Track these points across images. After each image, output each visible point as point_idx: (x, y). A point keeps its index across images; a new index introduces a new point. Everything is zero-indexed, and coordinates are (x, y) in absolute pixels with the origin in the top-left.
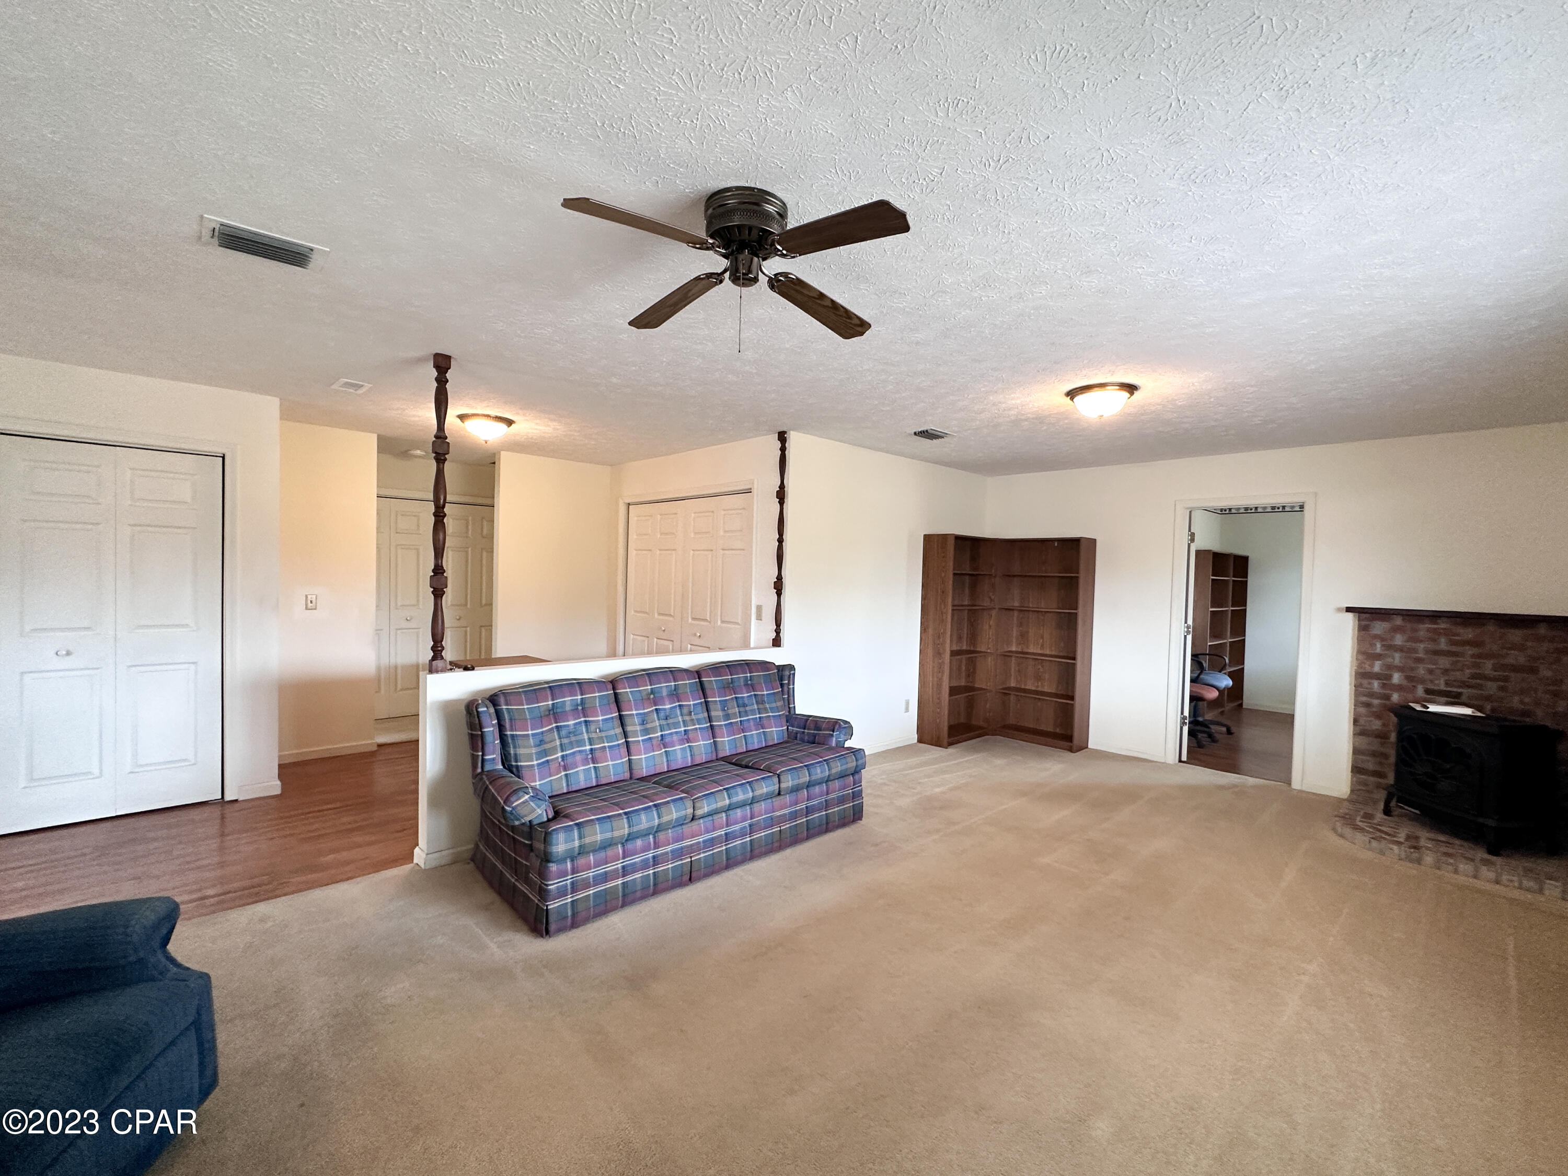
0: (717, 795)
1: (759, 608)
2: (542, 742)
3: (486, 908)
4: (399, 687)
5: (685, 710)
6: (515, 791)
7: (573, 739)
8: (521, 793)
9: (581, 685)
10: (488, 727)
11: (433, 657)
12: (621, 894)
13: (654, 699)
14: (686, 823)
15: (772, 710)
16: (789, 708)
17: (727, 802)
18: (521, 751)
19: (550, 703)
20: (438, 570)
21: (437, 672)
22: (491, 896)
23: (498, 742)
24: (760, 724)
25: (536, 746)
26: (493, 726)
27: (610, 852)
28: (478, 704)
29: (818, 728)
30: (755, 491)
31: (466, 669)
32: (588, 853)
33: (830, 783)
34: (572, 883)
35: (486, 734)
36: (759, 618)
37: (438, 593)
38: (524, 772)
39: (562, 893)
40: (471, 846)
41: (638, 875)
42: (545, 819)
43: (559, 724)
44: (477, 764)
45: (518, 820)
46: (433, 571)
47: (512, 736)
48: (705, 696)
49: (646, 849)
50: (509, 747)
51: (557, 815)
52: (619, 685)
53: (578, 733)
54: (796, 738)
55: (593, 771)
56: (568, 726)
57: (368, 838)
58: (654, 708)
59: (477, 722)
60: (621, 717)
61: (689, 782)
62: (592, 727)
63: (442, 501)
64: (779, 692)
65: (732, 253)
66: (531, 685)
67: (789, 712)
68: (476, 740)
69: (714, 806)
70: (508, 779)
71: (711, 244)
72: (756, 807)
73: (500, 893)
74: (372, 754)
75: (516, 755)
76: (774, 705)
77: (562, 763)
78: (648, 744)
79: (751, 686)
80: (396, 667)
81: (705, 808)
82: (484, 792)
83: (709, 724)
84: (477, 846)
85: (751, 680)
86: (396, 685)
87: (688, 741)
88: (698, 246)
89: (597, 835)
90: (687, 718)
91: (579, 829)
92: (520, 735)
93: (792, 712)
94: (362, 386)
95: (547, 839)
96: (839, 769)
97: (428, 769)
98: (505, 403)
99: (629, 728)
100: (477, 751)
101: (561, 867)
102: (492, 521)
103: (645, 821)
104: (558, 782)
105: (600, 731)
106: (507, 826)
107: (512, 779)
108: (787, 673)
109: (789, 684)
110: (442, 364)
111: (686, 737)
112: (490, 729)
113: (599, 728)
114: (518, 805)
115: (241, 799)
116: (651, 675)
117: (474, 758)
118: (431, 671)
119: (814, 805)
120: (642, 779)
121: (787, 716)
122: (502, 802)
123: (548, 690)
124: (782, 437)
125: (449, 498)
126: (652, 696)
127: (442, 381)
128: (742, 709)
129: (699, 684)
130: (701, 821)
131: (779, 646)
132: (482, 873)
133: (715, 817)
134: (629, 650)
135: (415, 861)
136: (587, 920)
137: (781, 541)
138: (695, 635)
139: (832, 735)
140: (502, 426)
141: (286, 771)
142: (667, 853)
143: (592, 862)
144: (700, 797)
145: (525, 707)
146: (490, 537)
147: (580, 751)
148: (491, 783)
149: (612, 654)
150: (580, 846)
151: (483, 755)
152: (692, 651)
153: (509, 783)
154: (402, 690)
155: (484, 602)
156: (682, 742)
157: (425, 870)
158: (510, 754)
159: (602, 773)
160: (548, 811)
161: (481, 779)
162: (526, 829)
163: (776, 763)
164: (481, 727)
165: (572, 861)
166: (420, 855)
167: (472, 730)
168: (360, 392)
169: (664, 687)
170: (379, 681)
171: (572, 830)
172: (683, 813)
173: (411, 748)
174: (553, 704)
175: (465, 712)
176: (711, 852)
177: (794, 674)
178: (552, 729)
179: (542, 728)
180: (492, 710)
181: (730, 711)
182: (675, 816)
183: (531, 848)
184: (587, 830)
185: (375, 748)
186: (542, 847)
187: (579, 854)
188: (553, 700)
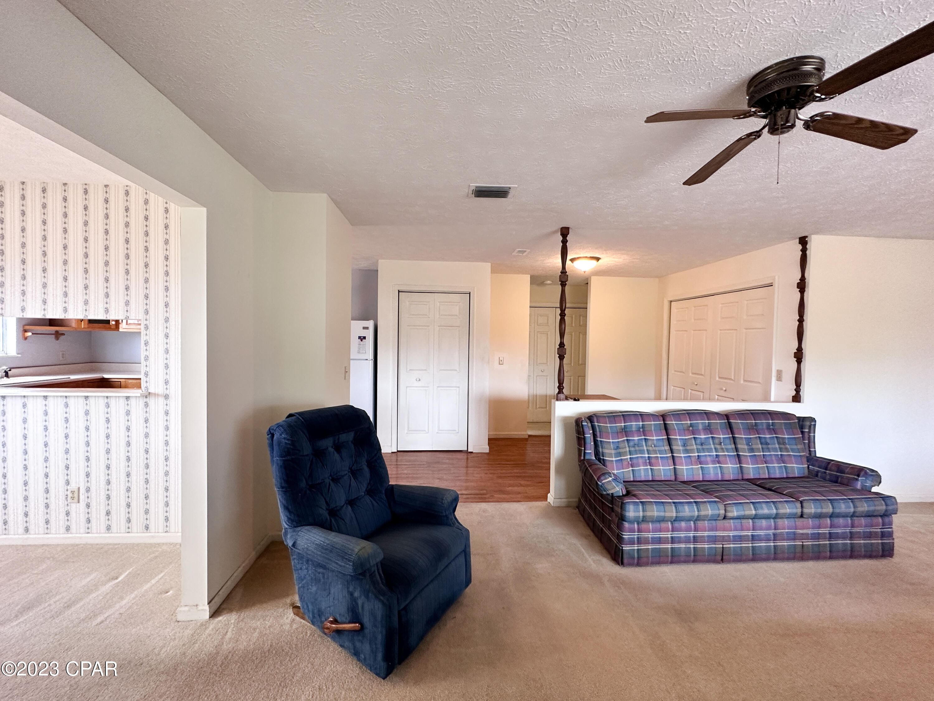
0: (745, 505)
1: (779, 373)
2: (618, 448)
3: (586, 537)
4: (538, 406)
5: (717, 441)
6: (604, 474)
7: (637, 448)
8: (607, 476)
9: (642, 416)
10: (588, 434)
11: (558, 392)
12: (670, 554)
13: (692, 429)
14: (719, 520)
15: (793, 450)
16: (810, 451)
17: (754, 512)
18: (606, 451)
19: (623, 424)
20: (562, 345)
21: (560, 400)
22: (589, 532)
23: (592, 443)
24: (781, 459)
25: (615, 449)
26: (590, 434)
27: (663, 525)
28: (582, 421)
29: (842, 472)
30: (776, 285)
31: (575, 400)
32: (649, 522)
33: (855, 518)
34: (638, 538)
35: (587, 438)
36: (779, 378)
37: (561, 357)
38: (607, 464)
39: (632, 542)
40: (577, 500)
41: (683, 546)
42: (621, 495)
43: (628, 438)
44: (581, 454)
45: (605, 491)
46: (559, 345)
47: (601, 441)
48: (732, 433)
49: (688, 529)
50: (599, 447)
51: (628, 493)
52: (668, 419)
53: (640, 445)
54: (817, 476)
55: (650, 471)
56: (634, 440)
57: (526, 483)
58: (692, 436)
59: (582, 430)
60: (669, 440)
61: (721, 491)
62: (650, 443)
63: (564, 307)
64: (799, 437)
65: (770, 114)
66: (612, 413)
67: (810, 454)
68: (581, 440)
69: (742, 513)
70: (599, 466)
71: (753, 111)
72: (780, 522)
73: (593, 531)
74: (526, 440)
75: (603, 452)
76: (795, 447)
77: (630, 462)
78: (689, 460)
79: (772, 429)
80: (536, 395)
81: (734, 512)
82: (586, 471)
83: (736, 453)
84: (580, 501)
85: (772, 425)
86: (536, 406)
87: (719, 462)
88: (742, 117)
89: (654, 512)
90: (718, 447)
91: (643, 505)
92: (606, 442)
93: (813, 454)
94: (525, 251)
95: (623, 506)
96: (866, 509)
97: (555, 452)
98: (596, 249)
99: (674, 447)
100: (582, 447)
101: (632, 526)
102: (585, 317)
103: (687, 511)
104: (627, 473)
105: (654, 447)
106: (598, 493)
107: (601, 466)
108: (808, 423)
109: (809, 432)
110: (565, 232)
111: (717, 459)
112: (589, 435)
113: (654, 445)
114: (605, 482)
115: (474, 452)
116: (690, 414)
117: (580, 451)
118: (557, 400)
119: (837, 533)
120: (684, 482)
121: (807, 457)
122: (596, 479)
123: (622, 416)
124: (803, 241)
125: (568, 305)
126: (691, 428)
127: (564, 242)
128: (764, 446)
129: (727, 423)
130: (732, 521)
131: (799, 401)
132: (583, 516)
133: (744, 521)
134: (671, 395)
135: (548, 500)
136: (646, 564)
137: (801, 321)
138: (722, 389)
139: (857, 480)
140: (594, 262)
141: (492, 441)
142: (703, 537)
143: (651, 528)
144: (730, 504)
145: (608, 425)
146: (585, 326)
147: (641, 457)
148: (589, 466)
149: (658, 398)
150: (644, 517)
151: (585, 450)
152: (718, 400)
153: (599, 469)
154: (539, 408)
155: (580, 362)
156: (713, 462)
157: (553, 507)
158: (599, 452)
159: (656, 473)
160: (623, 489)
161: (584, 463)
162: (610, 498)
163: (800, 492)
164: (584, 434)
165: (638, 524)
166: (551, 497)
167: (578, 434)
168: (524, 254)
169: (700, 423)
170: (529, 402)
171: (638, 505)
172: (717, 512)
173: (546, 440)
174: (624, 425)
175: (575, 424)
176: (740, 546)
177: (815, 425)
178: (624, 441)
179: (618, 439)
180: (590, 425)
181: (754, 446)
182: (710, 512)
183: (612, 509)
184: (648, 507)
185: (527, 437)
186: (619, 510)
187: (643, 521)
188: (625, 423)
